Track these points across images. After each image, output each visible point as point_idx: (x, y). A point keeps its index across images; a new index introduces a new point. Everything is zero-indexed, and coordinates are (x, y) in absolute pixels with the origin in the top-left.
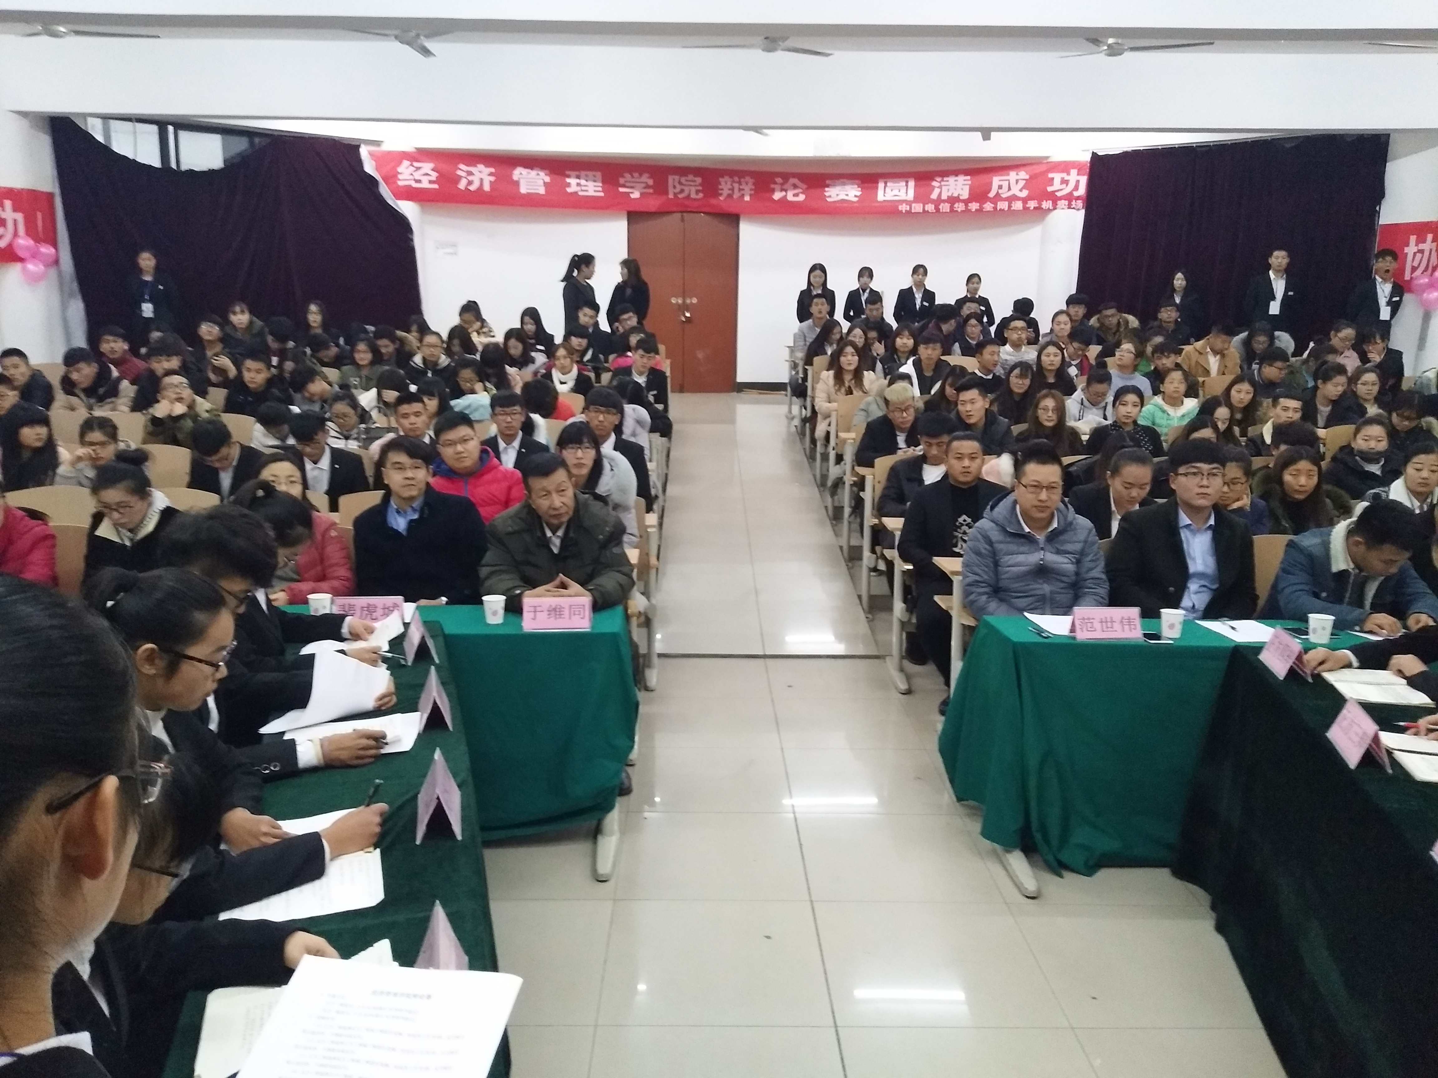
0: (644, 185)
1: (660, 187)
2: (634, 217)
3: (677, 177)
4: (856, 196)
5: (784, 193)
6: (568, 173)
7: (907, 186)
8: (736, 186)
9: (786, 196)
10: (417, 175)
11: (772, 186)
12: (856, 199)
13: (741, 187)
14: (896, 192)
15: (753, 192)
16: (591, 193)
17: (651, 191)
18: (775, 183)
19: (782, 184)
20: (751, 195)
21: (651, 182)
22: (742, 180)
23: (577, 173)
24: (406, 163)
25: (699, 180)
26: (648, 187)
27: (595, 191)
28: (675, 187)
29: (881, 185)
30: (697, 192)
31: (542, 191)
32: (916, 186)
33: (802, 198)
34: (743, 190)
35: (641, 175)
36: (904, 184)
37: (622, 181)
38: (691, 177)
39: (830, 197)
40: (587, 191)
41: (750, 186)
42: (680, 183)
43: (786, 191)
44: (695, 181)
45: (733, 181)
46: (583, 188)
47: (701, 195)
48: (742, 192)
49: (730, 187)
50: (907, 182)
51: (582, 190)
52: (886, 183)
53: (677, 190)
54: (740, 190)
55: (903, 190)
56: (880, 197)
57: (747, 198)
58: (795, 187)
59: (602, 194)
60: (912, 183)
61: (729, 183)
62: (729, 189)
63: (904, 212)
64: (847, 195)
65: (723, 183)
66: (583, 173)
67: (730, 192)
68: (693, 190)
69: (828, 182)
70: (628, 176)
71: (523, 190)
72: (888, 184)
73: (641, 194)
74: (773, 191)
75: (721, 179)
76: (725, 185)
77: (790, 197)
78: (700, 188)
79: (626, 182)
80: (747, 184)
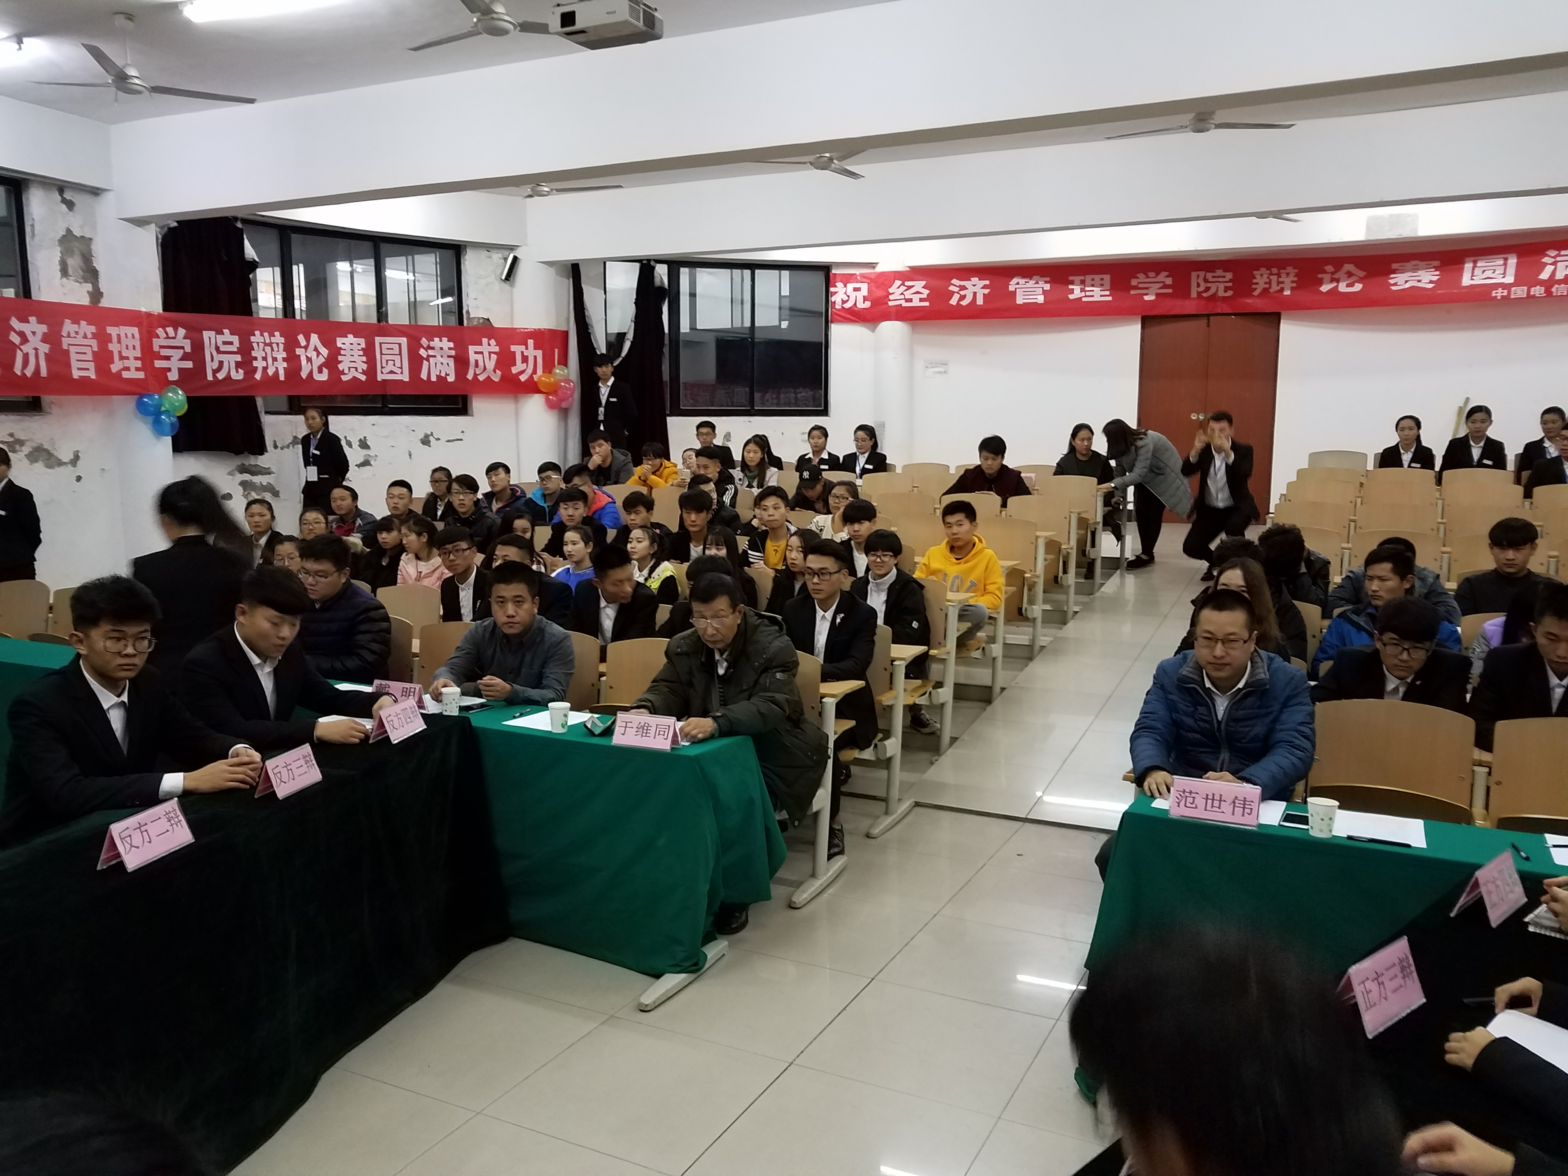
0: (1161, 285)
1: (1181, 288)
2: (1147, 321)
3: (1202, 274)
4: (1431, 282)
5: (1335, 284)
6: (1071, 278)
7: (1505, 264)
8: (1274, 278)
9: (1337, 286)
10: (908, 294)
11: (1320, 276)
12: (1431, 286)
13: (1280, 280)
14: (1489, 274)
15: (1294, 285)
16: (1097, 298)
17: (1170, 291)
18: (1325, 272)
19: (1333, 273)
20: (1292, 289)
21: (1169, 281)
22: (1282, 271)
23: (1082, 278)
24: (898, 283)
25: (1229, 276)
26: (1165, 286)
27: (1101, 296)
28: (1198, 285)
29: (1468, 266)
30: (1226, 289)
31: (1041, 299)
32: (1518, 265)
33: (1358, 287)
34: (1283, 282)
35: (1157, 274)
36: (1502, 262)
37: (1134, 282)
38: (1219, 272)
39: (1395, 284)
40: (1093, 296)
41: (1292, 278)
42: (1206, 281)
43: (1338, 281)
44: (1224, 277)
45: (1271, 274)
46: (1088, 293)
47: (1230, 293)
48: (1281, 285)
49: (1267, 280)
50: (1506, 259)
51: (1086, 296)
52: (1475, 262)
53: (1201, 289)
54: (1279, 283)
55: (1500, 270)
56: (1466, 280)
57: (1287, 293)
58: (1350, 274)
59: (1110, 298)
60: (1513, 261)
61: (1265, 276)
62: (1266, 283)
63: (1499, 298)
64: (1419, 281)
65: (1258, 277)
66: (1088, 278)
67: (1267, 286)
68: (1222, 287)
69: (1394, 266)
70: (1141, 276)
71: (1020, 301)
72: (1479, 264)
73: (1157, 295)
74: (1321, 282)
75: (1255, 272)
76: (1261, 279)
77: (1343, 288)
78: (1230, 284)
79: (1139, 283)
80: (1288, 274)
